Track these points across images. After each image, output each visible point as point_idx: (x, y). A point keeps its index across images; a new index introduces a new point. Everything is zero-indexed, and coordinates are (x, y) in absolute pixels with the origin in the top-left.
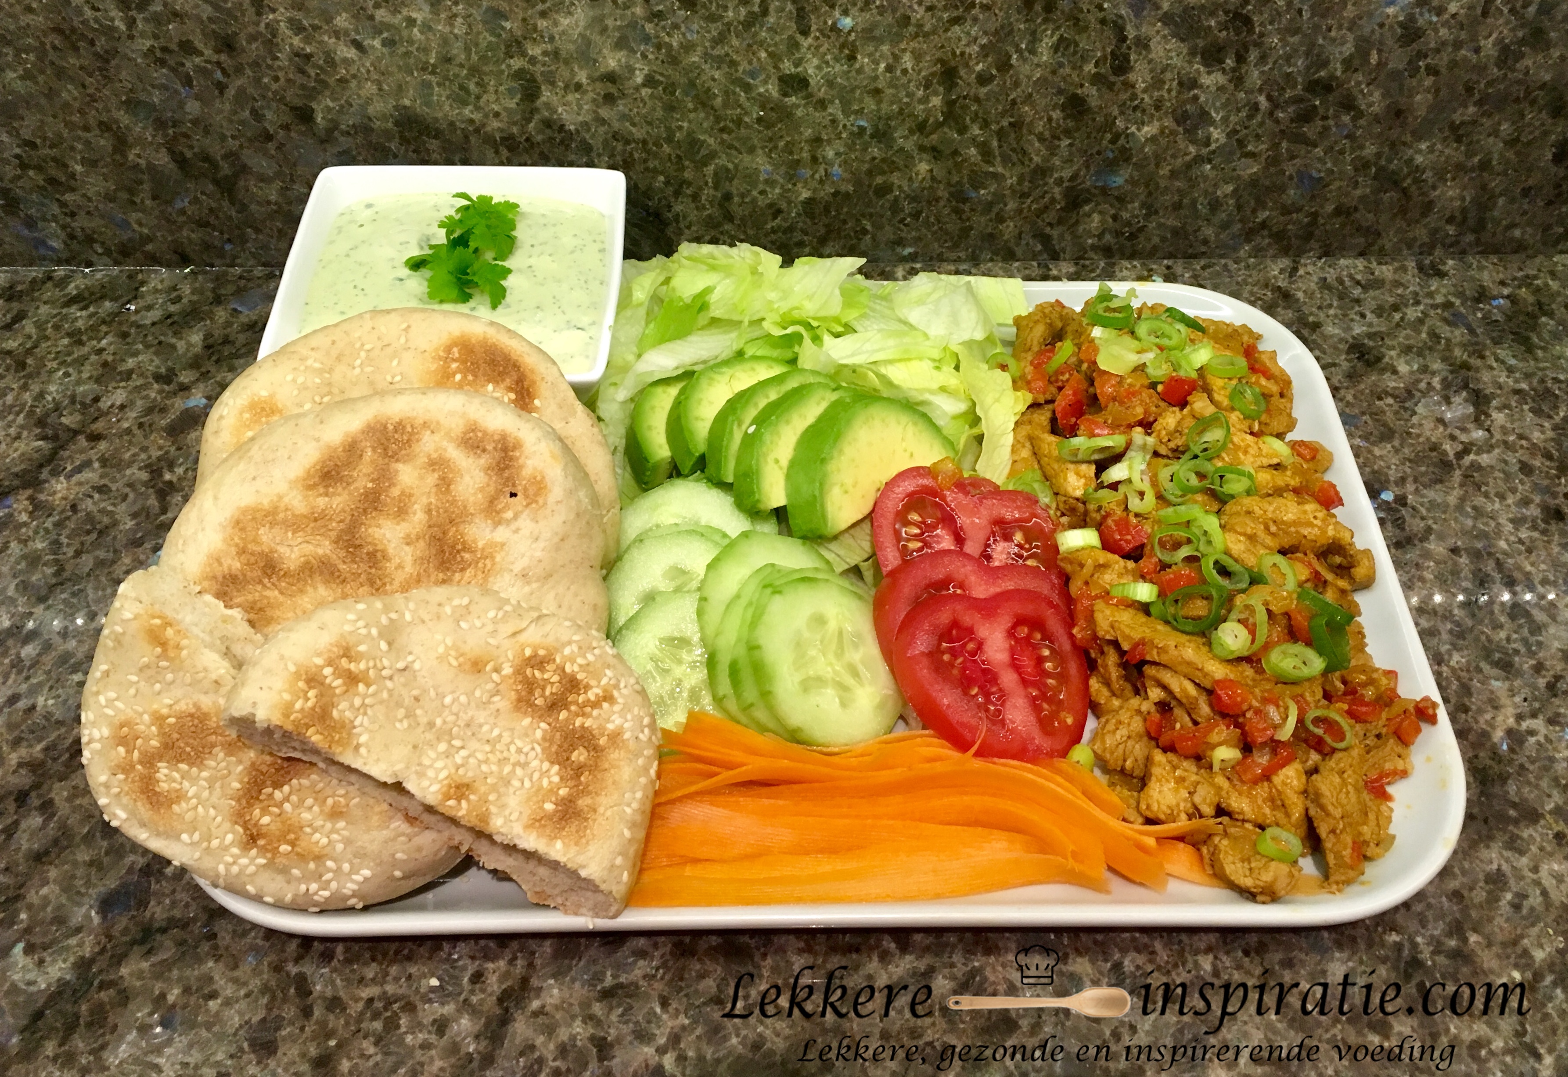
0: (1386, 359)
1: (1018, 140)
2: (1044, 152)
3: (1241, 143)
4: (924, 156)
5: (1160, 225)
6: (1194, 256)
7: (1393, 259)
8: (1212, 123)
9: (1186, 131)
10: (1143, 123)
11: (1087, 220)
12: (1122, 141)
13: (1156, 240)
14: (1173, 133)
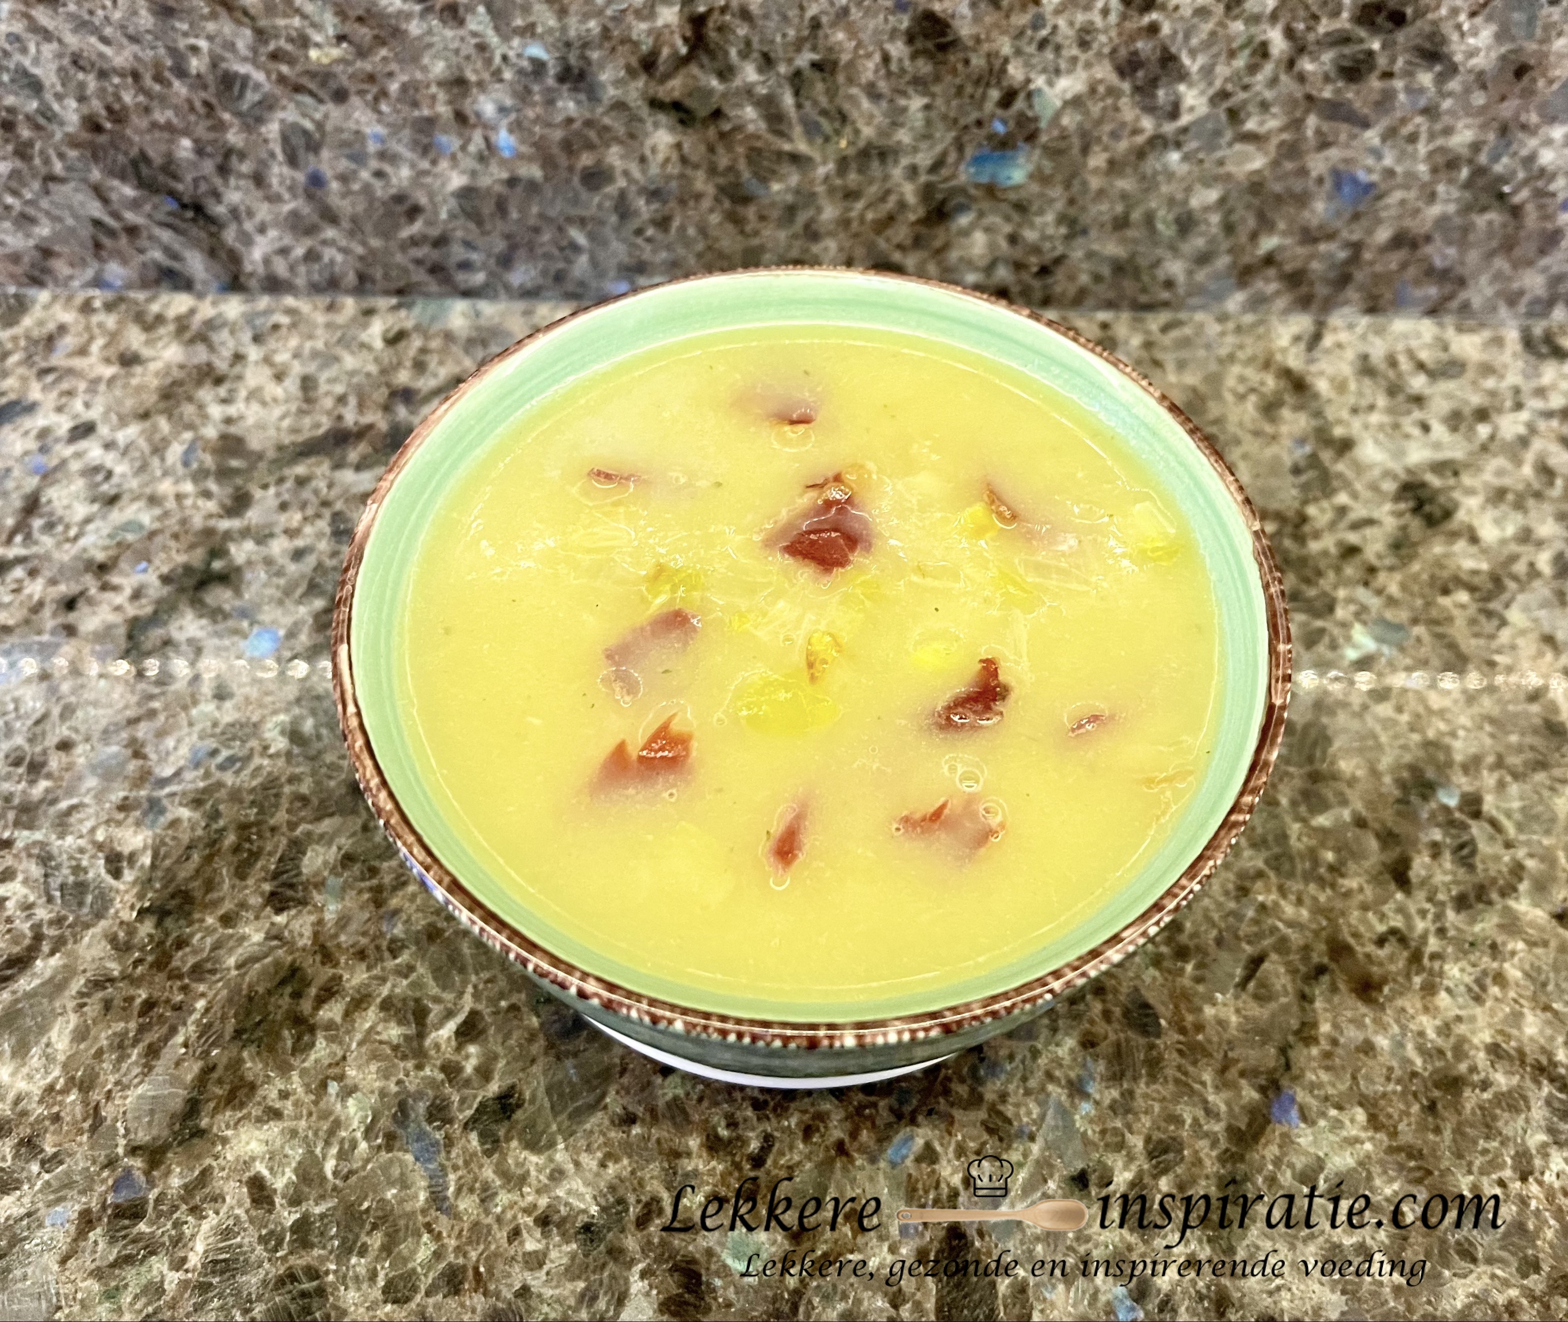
0: (1461, 516)
1: (832, 93)
2: (879, 119)
3: (1234, 115)
4: (662, 118)
5: (1090, 255)
6: (1150, 307)
7: (1482, 325)
8: (1183, 76)
9: (1137, 89)
10: (1057, 72)
11: (963, 240)
12: (1019, 104)
13: (1084, 279)
14: (1112, 92)
